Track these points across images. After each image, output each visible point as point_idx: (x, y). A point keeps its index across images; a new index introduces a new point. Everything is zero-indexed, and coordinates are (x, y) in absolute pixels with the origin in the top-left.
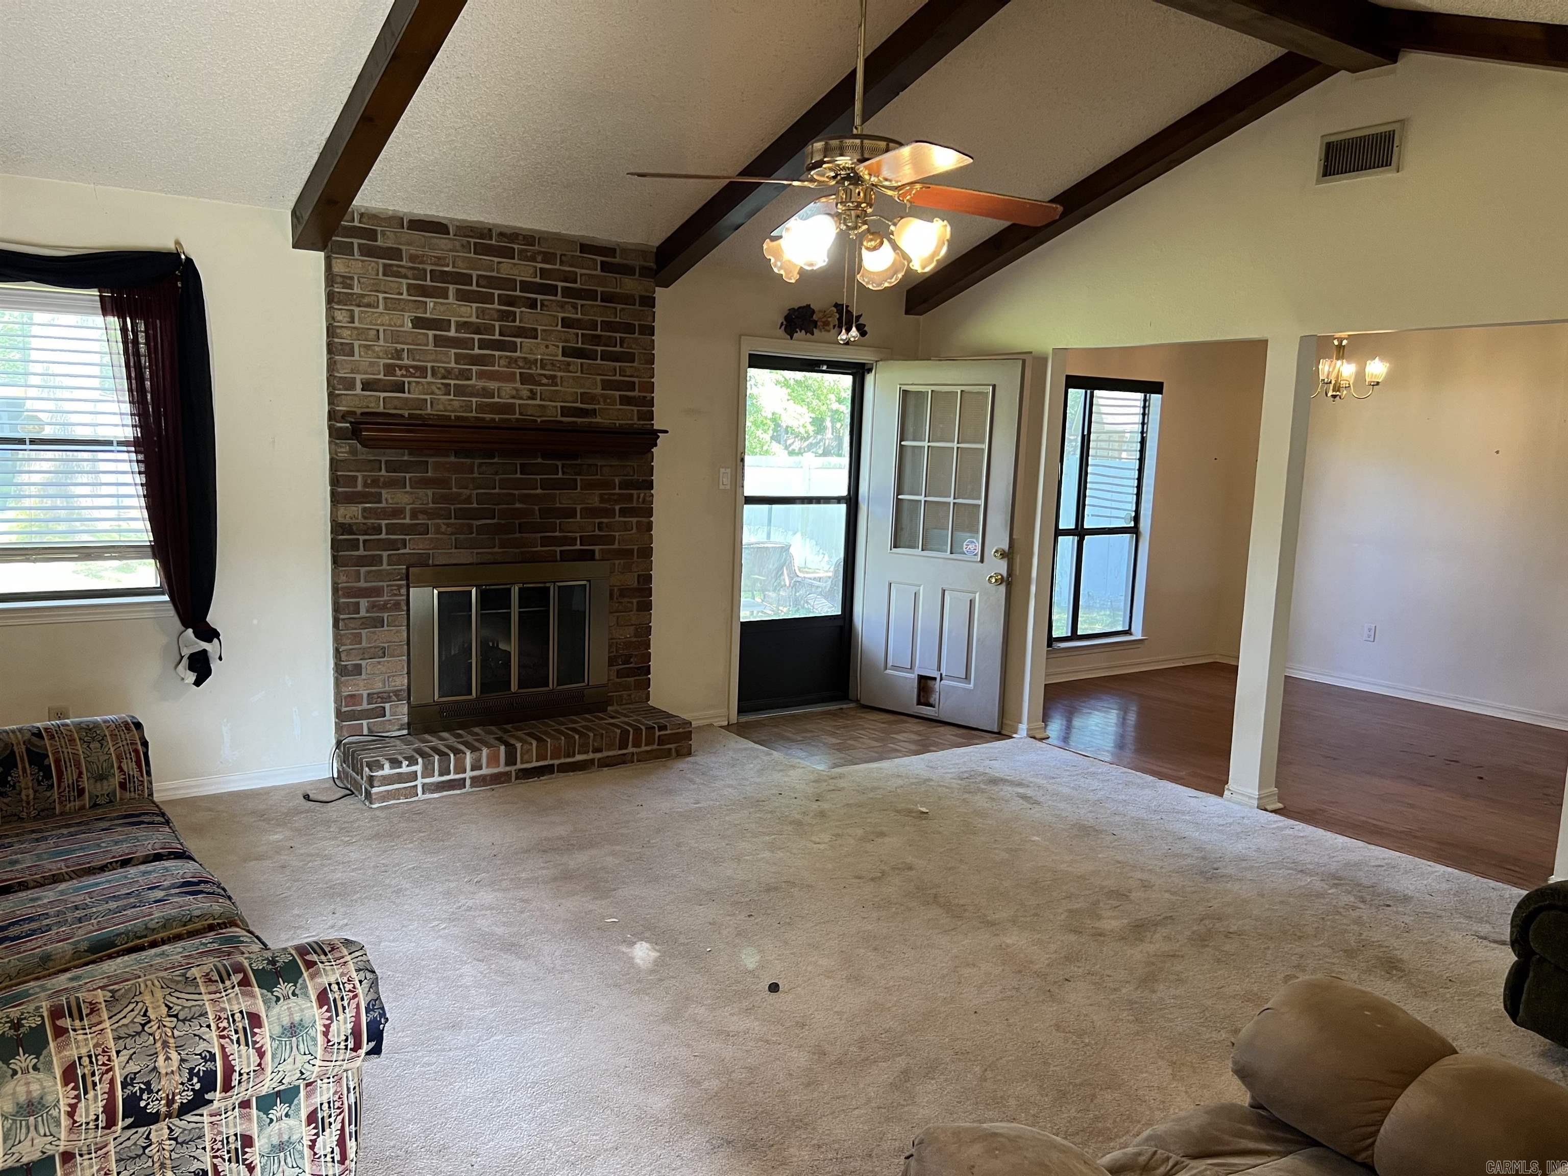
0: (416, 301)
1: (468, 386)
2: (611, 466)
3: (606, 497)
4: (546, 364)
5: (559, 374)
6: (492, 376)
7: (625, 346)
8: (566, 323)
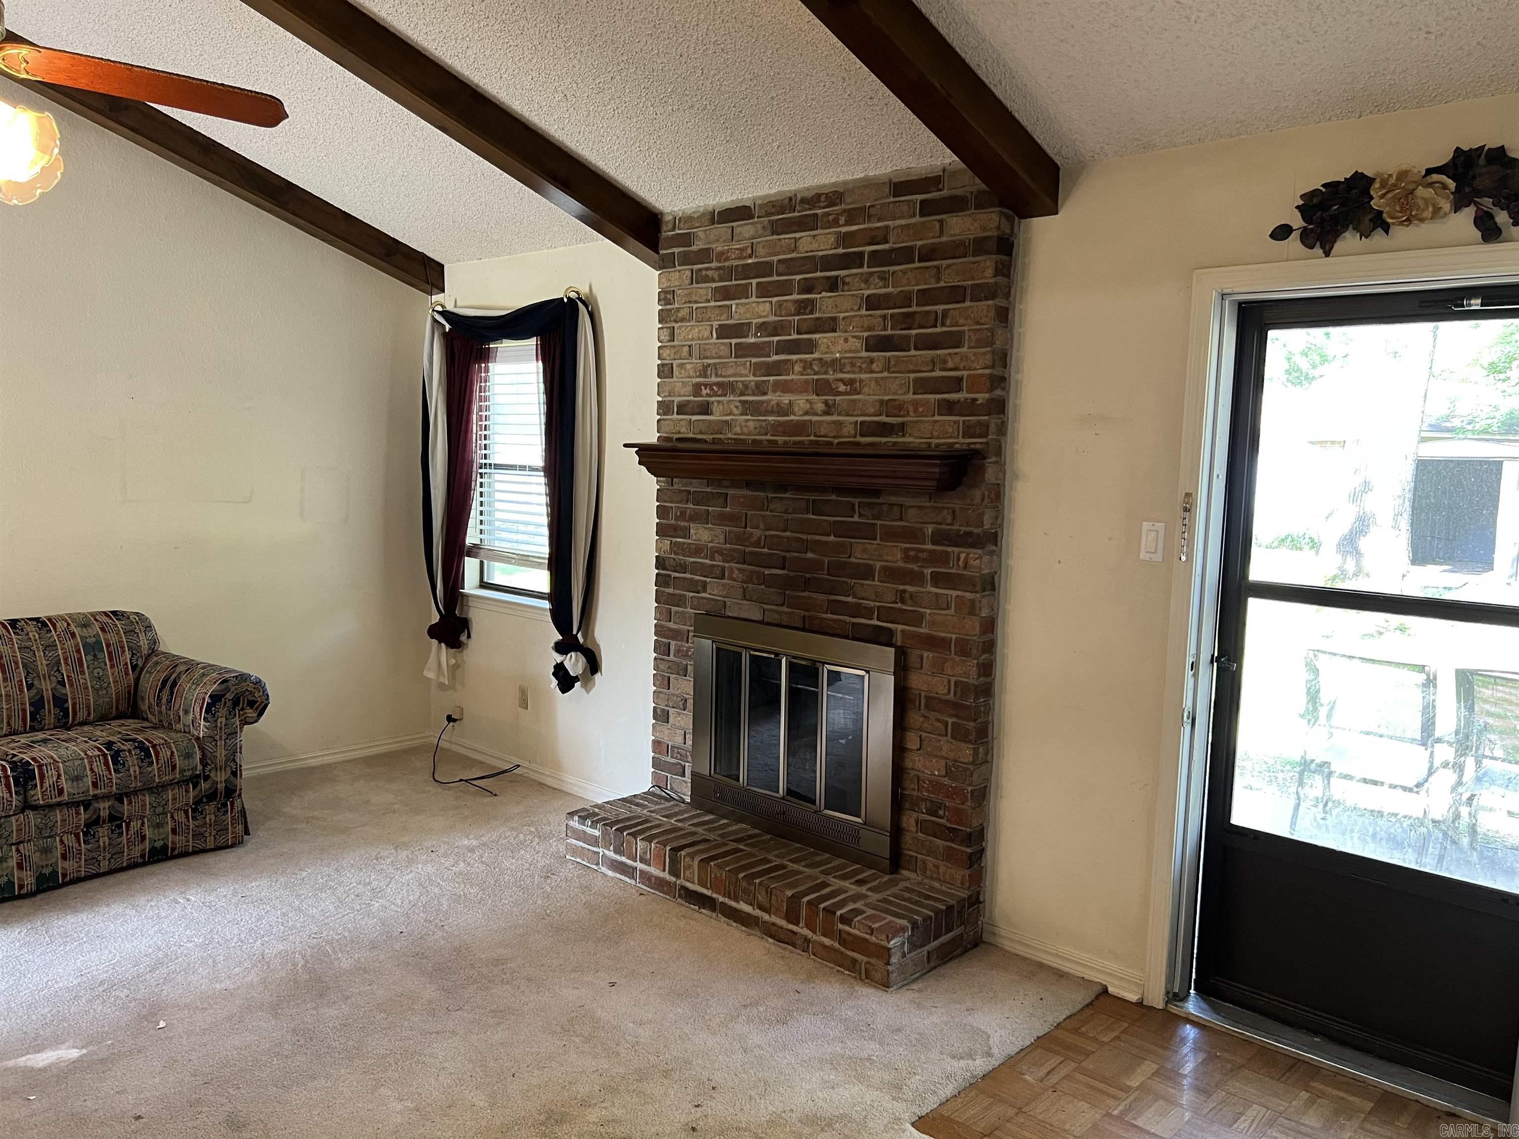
0: (720, 306)
1: (762, 402)
2: (920, 508)
3: (912, 553)
4: (844, 364)
5: (863, 376)
6: (785, 387)
7: (948, 322)
8: (872, 303)
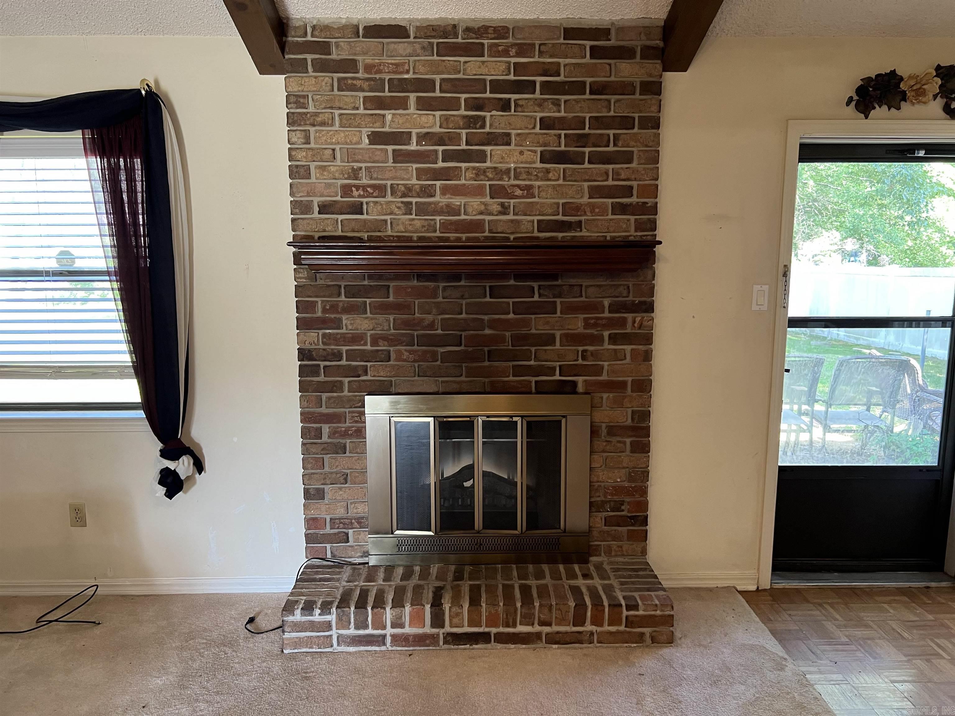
0: (372, 115)
1: (430, 203)
2: (599, 286)
3: (592, 321)
4: (520, 173)
5: (538, 183)
6: (457, 191)
7: (620, 144)
8: (546, 124)
